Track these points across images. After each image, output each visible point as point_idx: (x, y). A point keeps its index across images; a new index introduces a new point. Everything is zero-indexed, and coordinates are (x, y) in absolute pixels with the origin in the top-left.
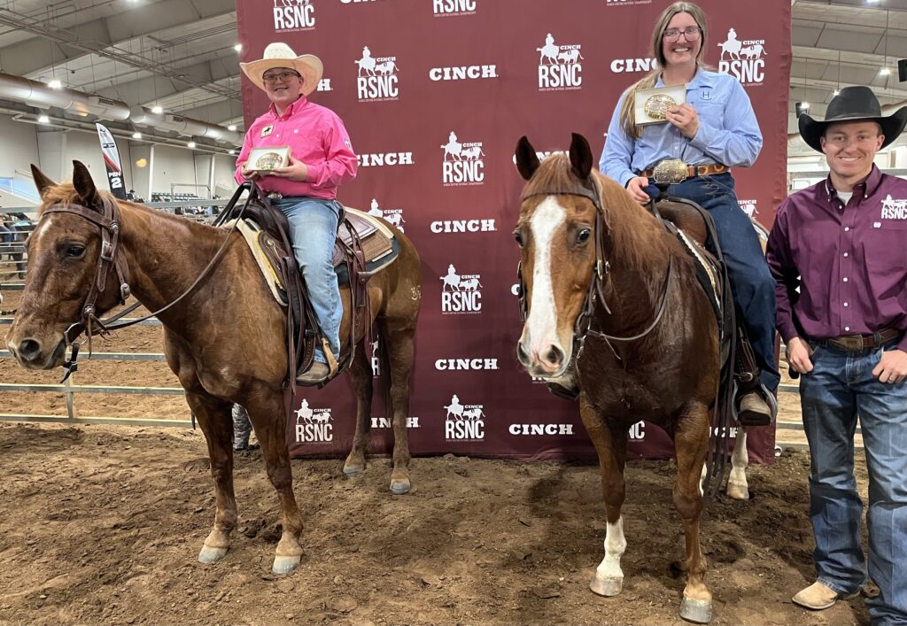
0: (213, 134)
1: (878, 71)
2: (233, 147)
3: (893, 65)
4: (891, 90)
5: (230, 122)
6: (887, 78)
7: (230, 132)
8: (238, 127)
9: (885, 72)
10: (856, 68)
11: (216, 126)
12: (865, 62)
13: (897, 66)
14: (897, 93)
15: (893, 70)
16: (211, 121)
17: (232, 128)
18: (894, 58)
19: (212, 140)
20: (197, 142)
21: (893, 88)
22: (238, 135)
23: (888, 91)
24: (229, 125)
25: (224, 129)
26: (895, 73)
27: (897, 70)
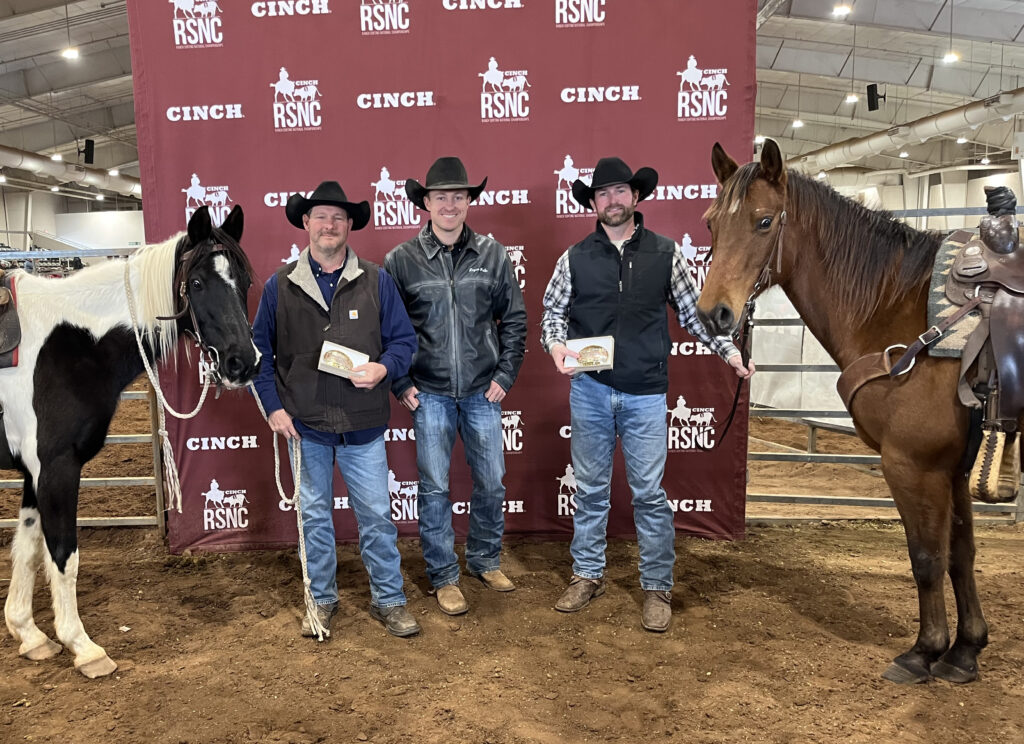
0: (30, 165)
1: (844, 98)
2: (56, 183)
3: (861, 91)
4: (860, 121)
5: (52, 150)
6: (855, 105)
7: (54, 162)
8: (64, 156)
9: (852, 99)
10: (818, 94)
11: (34, 155)
12: (830, 87)
13: (866, 91)
14: (866, 124)
15: (861, 96)
16: (27, 149)
17: (57, 158)
18: (863, 83)
19: (28, 174)
20: (7, 175)
21: (862, 118)
22: (64, 167)
23: (855, 121)
24: (51, 153)
25: (45, 159)
26: (862, 99)
27: (866, 96)
